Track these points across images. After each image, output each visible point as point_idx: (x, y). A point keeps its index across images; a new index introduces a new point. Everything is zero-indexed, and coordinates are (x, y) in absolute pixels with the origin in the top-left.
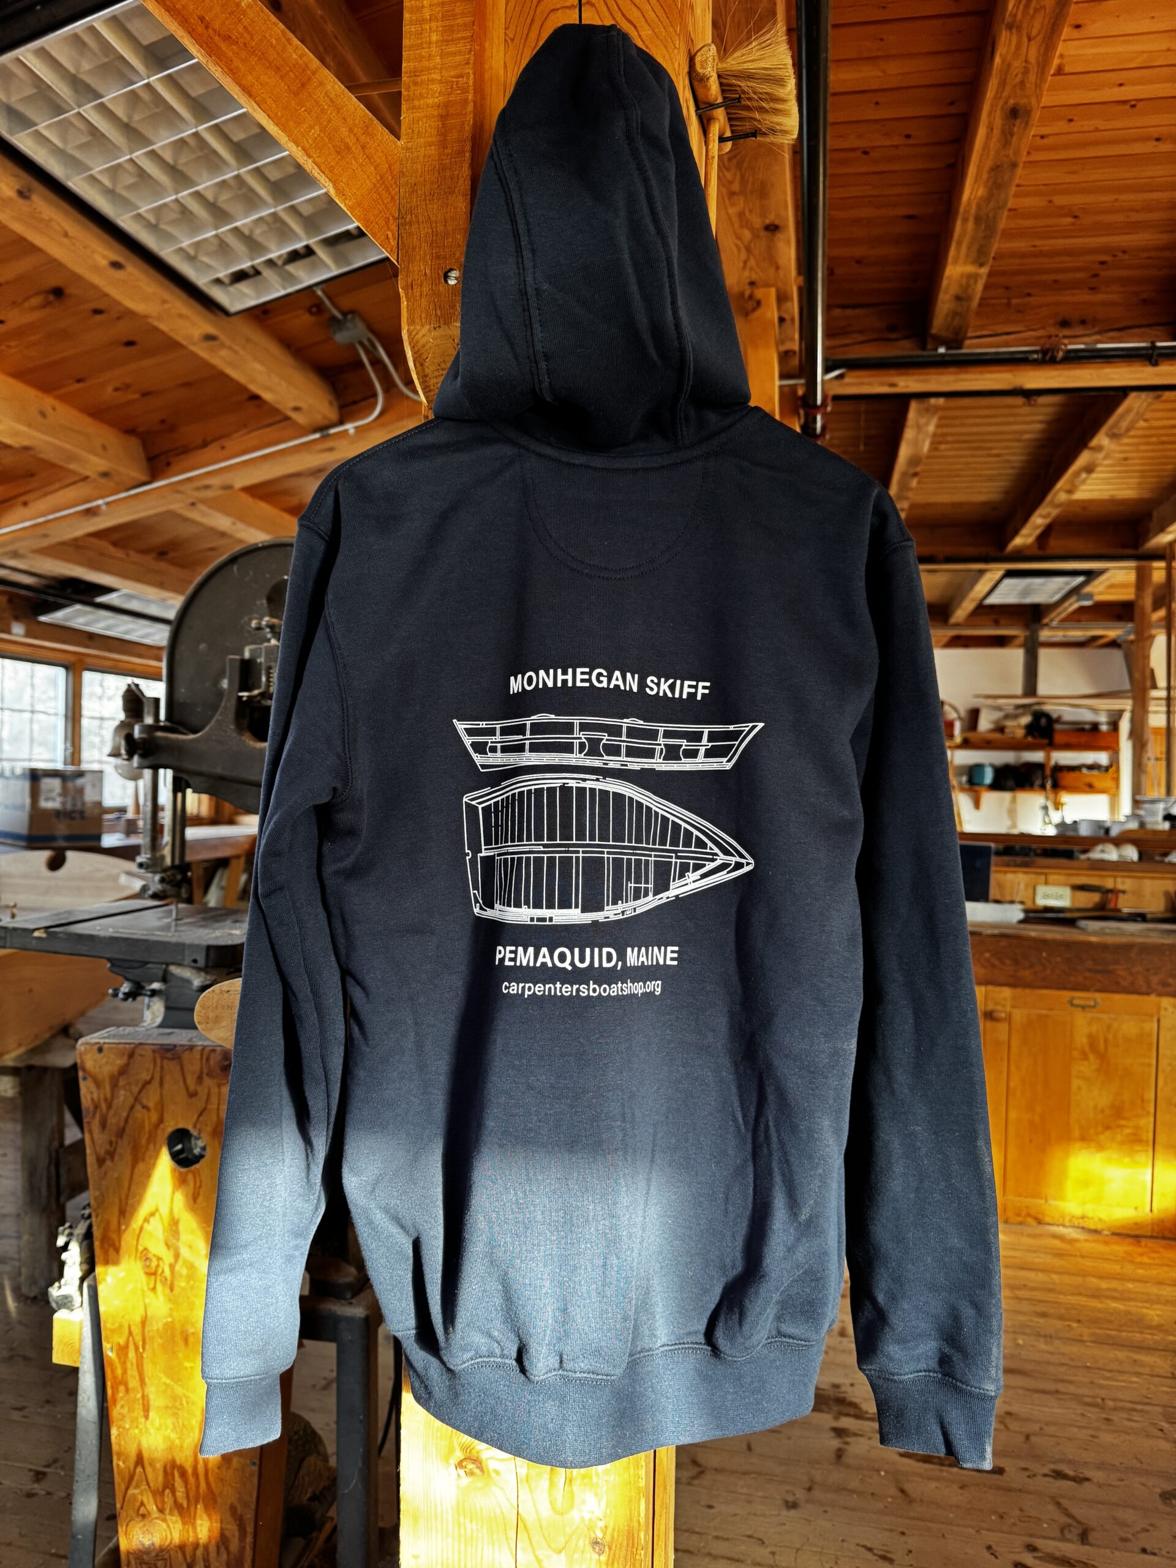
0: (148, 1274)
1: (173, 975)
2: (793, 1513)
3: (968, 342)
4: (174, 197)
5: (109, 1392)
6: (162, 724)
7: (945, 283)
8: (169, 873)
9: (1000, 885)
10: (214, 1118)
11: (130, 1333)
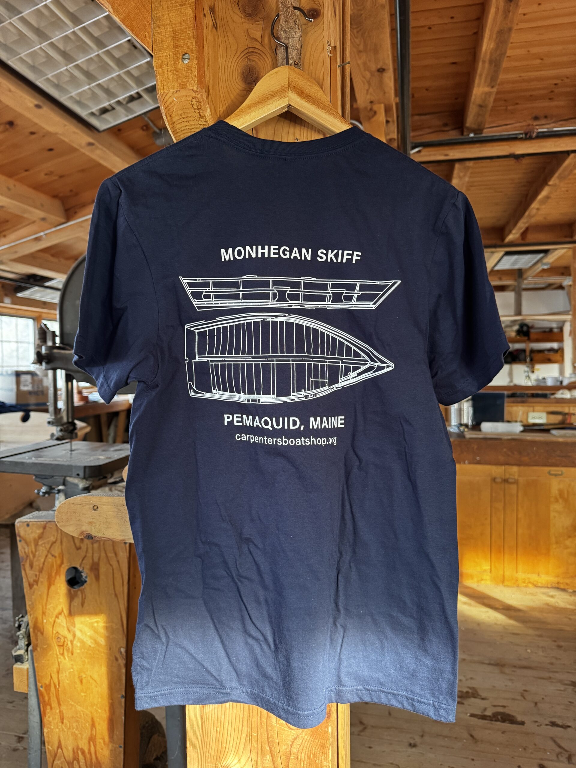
0: (59, 646)
1: (68, 481)
2: (414, 750)
3: (485, 130)
4: (65, 68)
5: (42, 709)
6: (57, 345)
7: (473, 98)
8: (65, 426)
9: (510, 413)
10: (91, 561)
11: (51, 677)
